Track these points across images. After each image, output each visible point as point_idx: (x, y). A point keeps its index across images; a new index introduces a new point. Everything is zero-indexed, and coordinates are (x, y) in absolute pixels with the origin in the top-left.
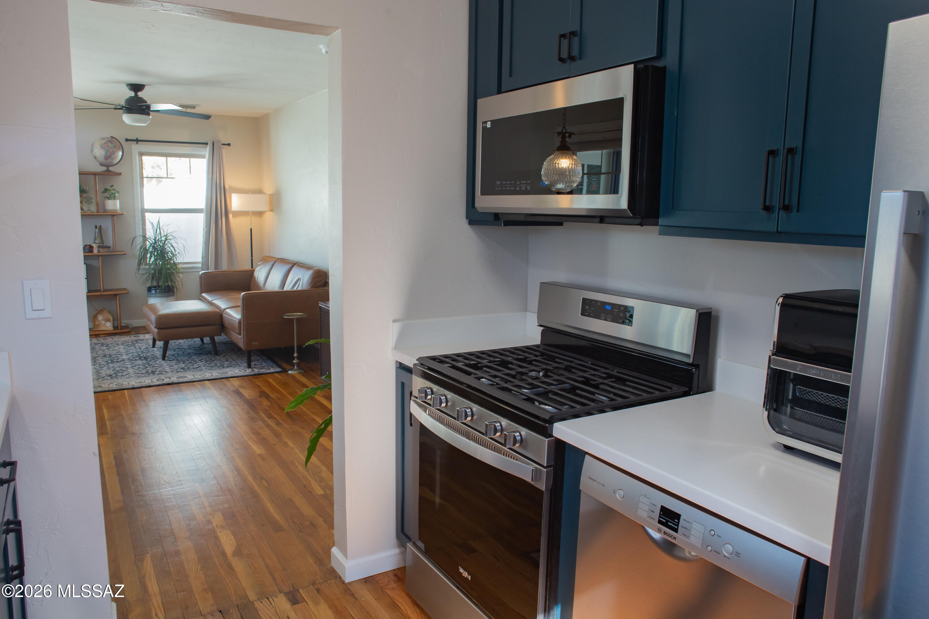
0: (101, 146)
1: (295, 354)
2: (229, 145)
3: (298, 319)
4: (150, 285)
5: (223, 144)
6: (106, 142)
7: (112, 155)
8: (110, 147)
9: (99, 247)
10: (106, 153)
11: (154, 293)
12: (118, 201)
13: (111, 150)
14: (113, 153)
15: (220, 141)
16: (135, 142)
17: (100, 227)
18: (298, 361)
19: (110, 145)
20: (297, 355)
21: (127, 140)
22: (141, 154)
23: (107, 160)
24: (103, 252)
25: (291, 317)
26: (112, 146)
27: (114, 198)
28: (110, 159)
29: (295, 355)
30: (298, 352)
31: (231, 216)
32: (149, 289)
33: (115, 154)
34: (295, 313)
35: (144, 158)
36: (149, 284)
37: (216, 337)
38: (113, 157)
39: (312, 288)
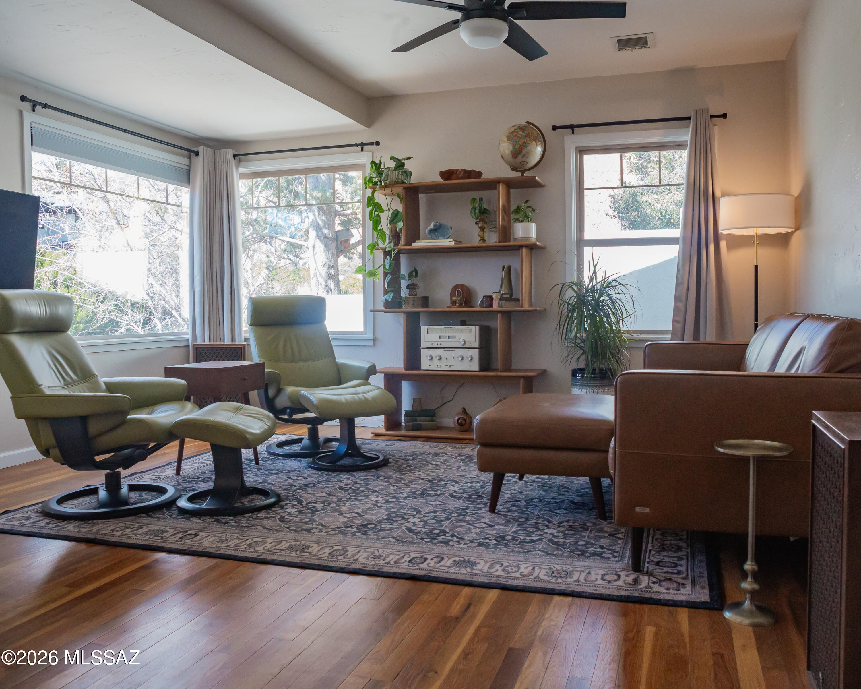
0: (507, 136)
1: (749, 562)
2: (724, 116)
3: (760, 460)
4: (575, 367)
5: (712, 117)
6: (515, 129)
7: (522, 149)
8: (520, 136)
9: (502, 299)
10: (514, 147)
11: (579, 380)
12: (533, 225)
13: (522, 141)
14: (524, 145)
15: (708, 109)
16: (569, 130)
17: (509, 268)
18: (756, 586)
19: (521, 133)
20: (755, 567)
21: (555, 128)
22: (581, 151)
23: (516, 158)
24: (508, 307)
25: (737, 453)
26: (524, 134)
27: (530, 221)
28: (520, 156)
29: (749, 566)
30: (757, 560)
31: (723, 244)
32: (574, 373)
33: (527, 146)
34: (756, 441)
35: (587, 158)
36: (574, 365)
37: (602, 479)
38: (524, 151)
39: (827, 371)
